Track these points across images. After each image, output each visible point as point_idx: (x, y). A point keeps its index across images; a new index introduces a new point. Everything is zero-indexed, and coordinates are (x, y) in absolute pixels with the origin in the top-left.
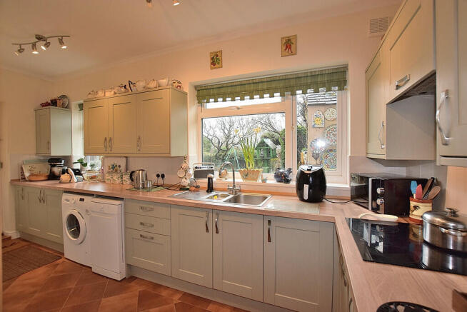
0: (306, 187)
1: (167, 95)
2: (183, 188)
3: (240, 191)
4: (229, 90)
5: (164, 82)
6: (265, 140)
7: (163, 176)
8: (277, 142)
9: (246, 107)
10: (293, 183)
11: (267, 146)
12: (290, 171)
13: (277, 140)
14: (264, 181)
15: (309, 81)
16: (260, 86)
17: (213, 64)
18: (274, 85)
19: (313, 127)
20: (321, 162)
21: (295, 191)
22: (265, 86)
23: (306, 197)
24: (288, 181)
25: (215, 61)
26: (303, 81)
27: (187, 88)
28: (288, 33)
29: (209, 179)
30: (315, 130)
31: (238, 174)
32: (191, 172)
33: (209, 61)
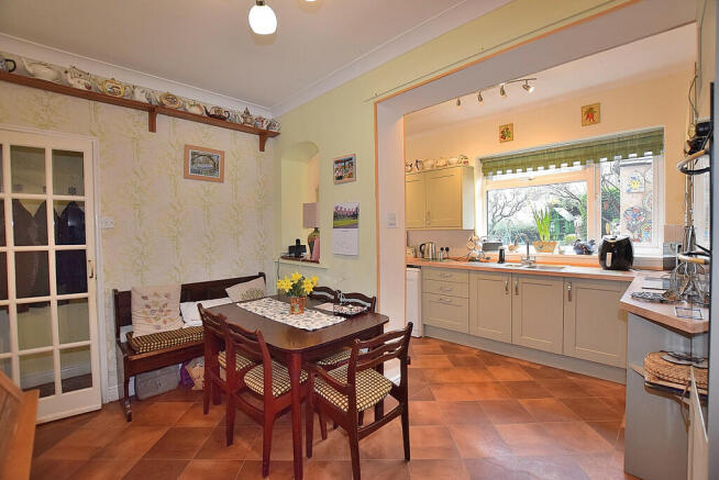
0: (609, 255)
1: (459, 171)
2: (473, 260)
3: (534, 262)
4: (520, 161)
5: (454, 160)
6: (557, 209)
7: (447, 249)
8: (575, 212)
9: (538, 177)
10: (596, 255)
11: (561, 217)
12: (592, 242)
13: (575, 208)
14: (561, 253)
15: (616, 146)
16: (557, 156)
17: (503, 137)
18: (572, 154)
19: (628, 191)
20: (640, 236)
21: (597, 262)
22: (562, 155)
23: (609, 264)
24: (589, 253)
25: (505, 134)
26: (609, 148)
27: (474, 163)
28: (589, 102)
29: (501, 251)
30: (630, 195)
31: (532, 248)
32: (480, 244)
33: (498, 135)
